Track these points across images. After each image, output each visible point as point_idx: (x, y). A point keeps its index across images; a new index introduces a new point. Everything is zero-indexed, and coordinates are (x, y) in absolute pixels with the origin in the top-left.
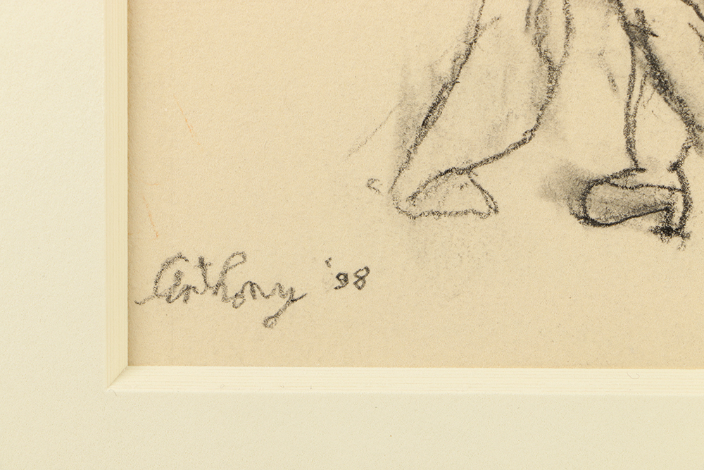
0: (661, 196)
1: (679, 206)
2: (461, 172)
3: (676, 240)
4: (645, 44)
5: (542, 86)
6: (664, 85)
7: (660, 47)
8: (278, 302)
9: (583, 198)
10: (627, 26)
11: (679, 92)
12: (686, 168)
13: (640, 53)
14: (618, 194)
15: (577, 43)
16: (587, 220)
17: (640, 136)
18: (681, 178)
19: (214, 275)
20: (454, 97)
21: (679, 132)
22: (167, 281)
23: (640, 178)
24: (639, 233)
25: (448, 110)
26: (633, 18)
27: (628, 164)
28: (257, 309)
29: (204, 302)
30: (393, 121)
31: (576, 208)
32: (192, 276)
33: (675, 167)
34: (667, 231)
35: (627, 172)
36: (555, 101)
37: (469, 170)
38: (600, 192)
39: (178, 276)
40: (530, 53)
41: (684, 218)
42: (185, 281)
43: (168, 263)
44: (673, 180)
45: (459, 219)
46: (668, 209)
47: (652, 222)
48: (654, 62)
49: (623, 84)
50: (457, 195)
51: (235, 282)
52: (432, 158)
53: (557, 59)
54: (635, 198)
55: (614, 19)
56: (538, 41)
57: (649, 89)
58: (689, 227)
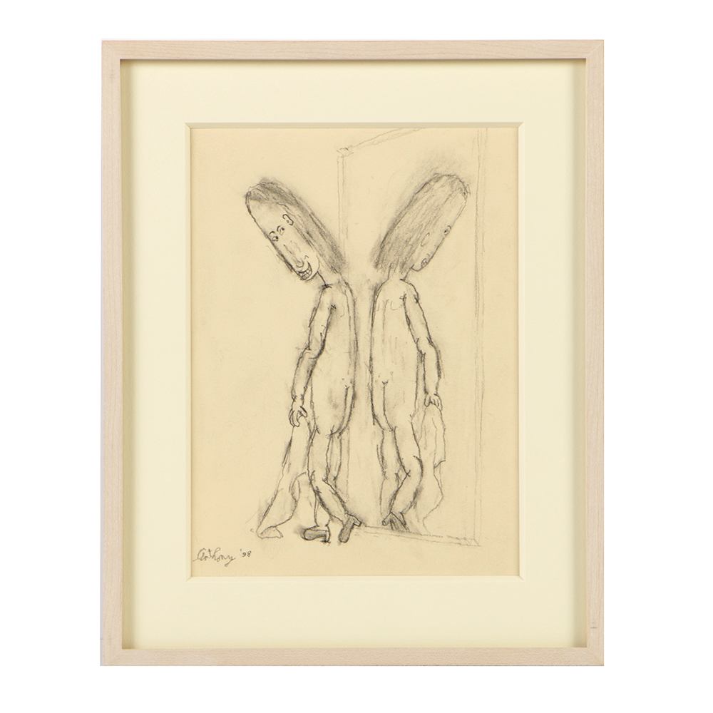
0: (323, 533)
1: (328, 535)
2: (274, 527)
3: (327, 544)
4: (319, 495)
5: (293, 506)
6: (323, 505)
7: (322, 496)
8: (228, 560)
9: (304, 533)
10: (314, 491)
11: (327, 507)
12: (329, 525)
13: (317, 497)
14: (313, 532)
15: (302, 495)
16: (305, 539)
17: (318, 517)
18: (328, 528)
19: (212, 553)
20: (272, 508)
21: (328, 517)
22: (201, 555)
23: (318, 528)
24: (318, 542)
25: (270, 511)
26: (315, 489)
27: (315, 525)
28: (223, 562)
29: (210, 560)
30: (257, 514)
31: (303, 536)
32: (207, 554)
33: (327, 525)
34: (325, 541)
35: (315, 527)
36: (297, 509)
37: (276, 526)
38: (308, 532)
39: (203, 554)
40: (290, 497)
41: (329, 538)
42: (205, 555)
43: (201, 551)
44: (326, 528)
45: (274, 539)
46: (325, 536)
47: (321, 539)
48: (321, 499)
49: (313, 505)
50: (273, 533)
51: (217, 555)
52: (266, 524)
53: (297, 499)
54: (317, 533)
55: (311, 488)
56: (292, 494)
57: (320, 506)
58: (330, 541)
